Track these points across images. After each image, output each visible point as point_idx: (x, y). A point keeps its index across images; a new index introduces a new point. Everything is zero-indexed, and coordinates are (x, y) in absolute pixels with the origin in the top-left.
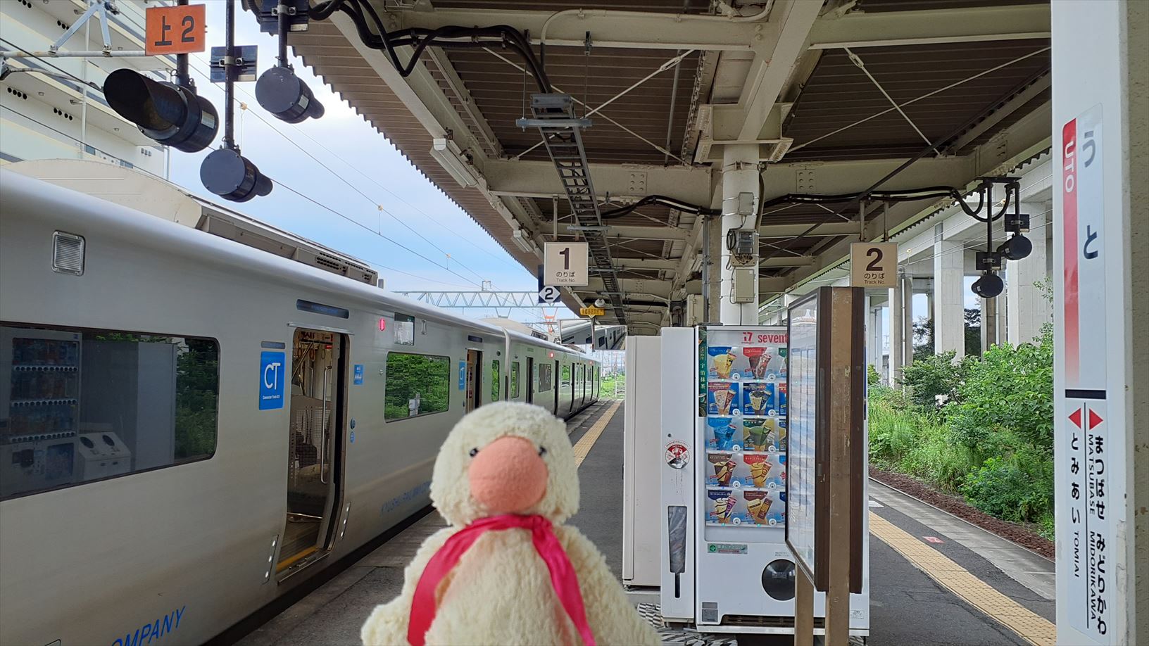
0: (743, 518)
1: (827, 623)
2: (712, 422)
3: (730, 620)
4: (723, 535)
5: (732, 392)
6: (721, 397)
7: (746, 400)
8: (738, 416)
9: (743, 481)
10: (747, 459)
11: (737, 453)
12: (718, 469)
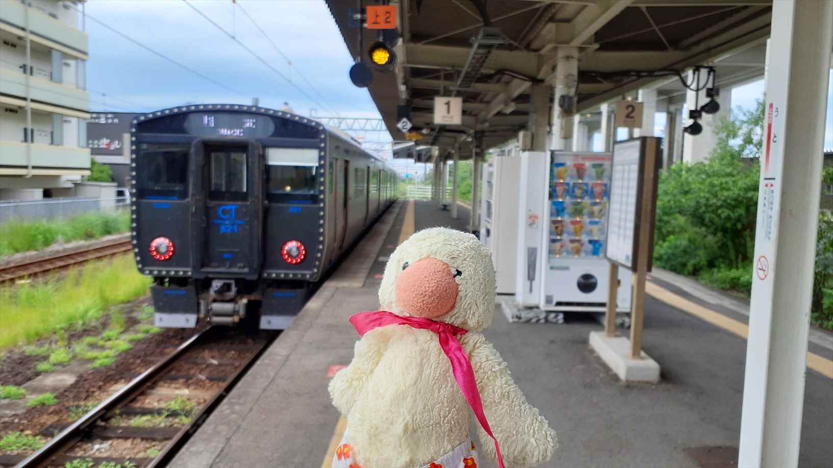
0: (568, 253)
1: (608, 305)
2: (554, 203)
3: (559, 304)
4: (558, 261)
5: (566, 187)
6: (560, 190)
7: (573, 191)
8: (568, 200)
9: (569, 234)
10: (573, 223)
11: (567, 219)
12: (557, 228)
